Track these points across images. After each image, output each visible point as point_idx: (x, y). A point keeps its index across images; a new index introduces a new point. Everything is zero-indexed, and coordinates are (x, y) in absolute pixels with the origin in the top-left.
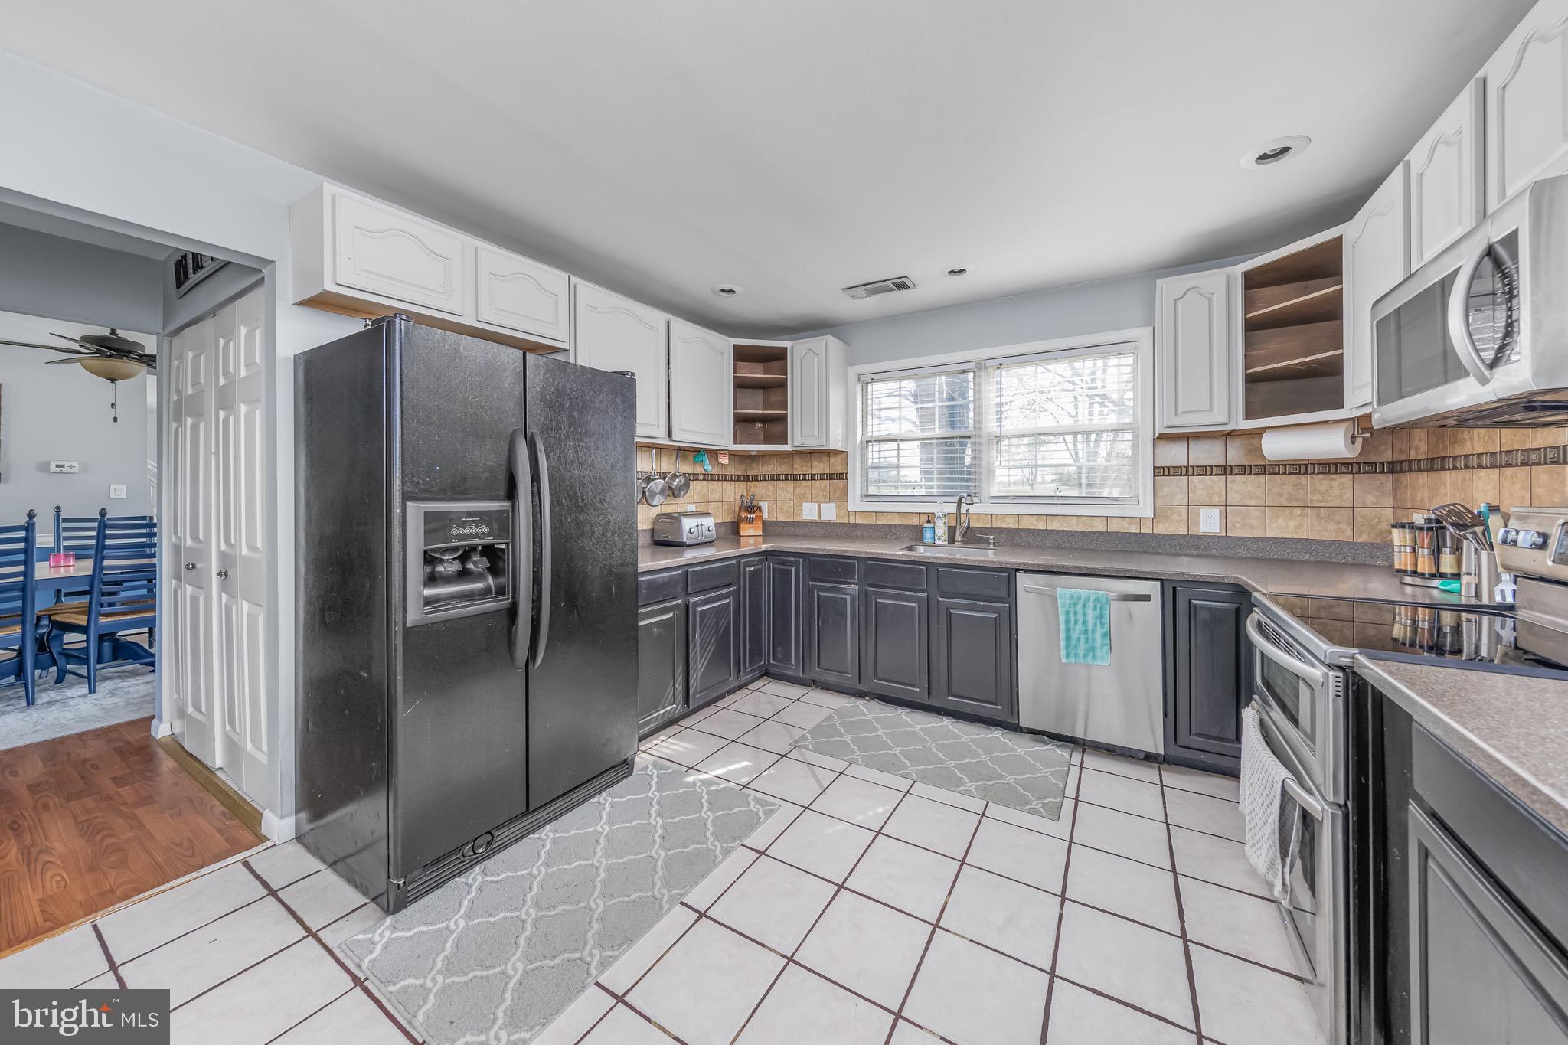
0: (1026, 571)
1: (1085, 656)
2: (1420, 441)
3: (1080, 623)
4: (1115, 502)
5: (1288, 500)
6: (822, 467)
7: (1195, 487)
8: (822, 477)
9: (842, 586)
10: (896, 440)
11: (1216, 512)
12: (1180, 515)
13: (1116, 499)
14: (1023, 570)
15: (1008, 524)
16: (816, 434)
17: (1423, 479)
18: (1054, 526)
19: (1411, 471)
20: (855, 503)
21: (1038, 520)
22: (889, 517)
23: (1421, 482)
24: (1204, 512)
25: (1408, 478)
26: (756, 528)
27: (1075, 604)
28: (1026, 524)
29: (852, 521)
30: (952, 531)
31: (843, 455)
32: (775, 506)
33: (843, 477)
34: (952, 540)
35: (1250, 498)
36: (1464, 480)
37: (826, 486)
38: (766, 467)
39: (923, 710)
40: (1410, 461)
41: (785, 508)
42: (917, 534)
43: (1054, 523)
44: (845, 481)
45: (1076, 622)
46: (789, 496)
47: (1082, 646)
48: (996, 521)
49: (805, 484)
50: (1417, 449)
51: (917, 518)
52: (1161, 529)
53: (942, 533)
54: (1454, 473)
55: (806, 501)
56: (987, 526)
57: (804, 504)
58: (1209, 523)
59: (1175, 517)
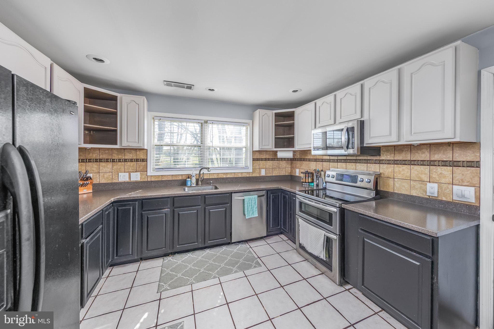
0: (234, 193)
1: (252, 215)
2: (298, 155)
3: (251, 206)
4: (243, 168)
5: (277, 167)
6: (131, 156)
7: (260, 164)
8: (131, 160)
9: (161, 211)
10: (170, 146)
11: (264, 170)
12: (257, 171)
13: (243, 167)
14: (233, 192)
15: (215, 176)
16: (137, 141)
17: (299, 162)
18: (228, 176)
19: (295, 160)
20: (151, 172)
21: (224, 175)
22: (168, 177)
23: (298, 163)
24: (262, 170)
25: (294, 162)
26: (88, 189)
27: (249, 200)
28: (220, 176)
29: (149, 180)
30: (197, 181)
31: (145, 151)
32: (98, 175)
33: (145, 160)
34: (197, 184)
35: (270, 166)
36: (308, 163)
37: (133, 165)
38: (91, 155)
39: (201, 249)
40: (295, 159)
41: (105, 176)
42: (183, 183)
43: (228, 175)
44: (145, 163)
45: (250, 206)
46: (109, 170)
47: (251, 212)
48: (211, 176)
49: (121, 164)
50: (297, 156)
51: (181, 177)
52: (254, 175)
53: (194, 182)
54: (306, 162)
55: (121, 172)
56: (208, 178)
57: (120, 174)
58: (263, 173)
59: (256, 172)
